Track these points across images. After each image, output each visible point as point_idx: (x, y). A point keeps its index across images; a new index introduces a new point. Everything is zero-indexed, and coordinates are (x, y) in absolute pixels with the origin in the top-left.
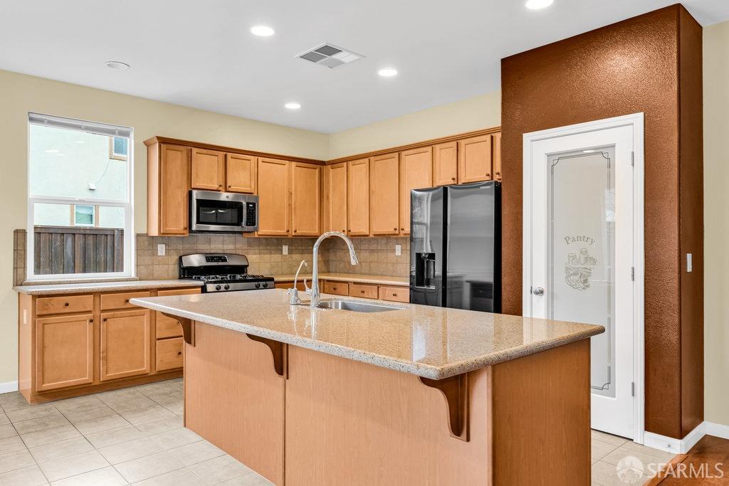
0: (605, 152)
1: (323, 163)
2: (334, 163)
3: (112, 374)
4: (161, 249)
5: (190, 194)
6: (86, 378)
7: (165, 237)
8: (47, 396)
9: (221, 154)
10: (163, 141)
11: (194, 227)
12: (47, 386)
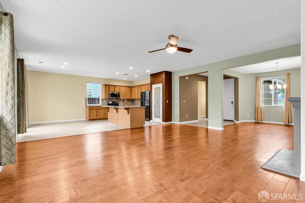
0: (159, 88)
1: (131, 87)
2: (133, 87)
3: (99, 118)
4: (105, 101)
5: (109, 93)
6: (95, 118)
7: (105, 99)
8: (90, 120)
9: (114, 86)
10: (105, 85)
11: (110, 97)
12: (90, 118)
